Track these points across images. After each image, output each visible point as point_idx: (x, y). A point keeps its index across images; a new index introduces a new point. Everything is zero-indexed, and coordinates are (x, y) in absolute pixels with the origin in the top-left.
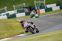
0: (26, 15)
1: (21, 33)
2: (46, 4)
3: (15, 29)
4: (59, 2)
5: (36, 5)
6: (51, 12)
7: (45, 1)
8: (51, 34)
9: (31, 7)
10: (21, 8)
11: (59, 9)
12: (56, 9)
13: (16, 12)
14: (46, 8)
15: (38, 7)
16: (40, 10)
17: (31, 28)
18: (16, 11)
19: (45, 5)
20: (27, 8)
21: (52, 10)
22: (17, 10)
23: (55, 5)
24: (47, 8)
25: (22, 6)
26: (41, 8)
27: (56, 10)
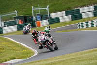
0: (18, 30)
1: (11, 59)
2: (50, 12)
3: (2, 52)
4: (69, 8)
5: (34, 13)
6: (58, 24)
7: (49, 7)
8: (57, 59)
9: (26, 17)
10: (11, 18)
11: (71, 19)
12: (66, 20)
13: (3, 26)
14: (49, 19)
15: (38, 16)
16: (41, 21)
17: (49, 43)
18: (3, 23)
19: (48, 14)
20: (20, 19)
21: (59, 22)
22: (5, 21)
23: (64, 13)
24: (51, 17)
25: (12, 15)
26: (42, 18)
27: (65, 22)
